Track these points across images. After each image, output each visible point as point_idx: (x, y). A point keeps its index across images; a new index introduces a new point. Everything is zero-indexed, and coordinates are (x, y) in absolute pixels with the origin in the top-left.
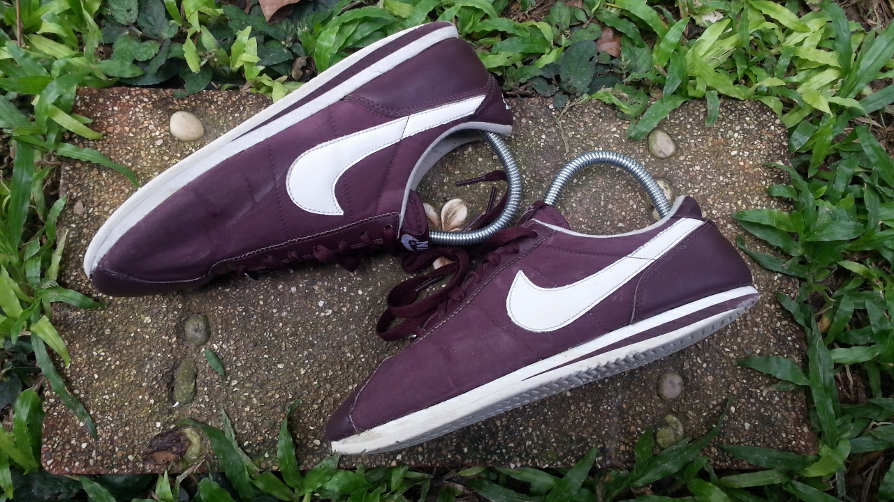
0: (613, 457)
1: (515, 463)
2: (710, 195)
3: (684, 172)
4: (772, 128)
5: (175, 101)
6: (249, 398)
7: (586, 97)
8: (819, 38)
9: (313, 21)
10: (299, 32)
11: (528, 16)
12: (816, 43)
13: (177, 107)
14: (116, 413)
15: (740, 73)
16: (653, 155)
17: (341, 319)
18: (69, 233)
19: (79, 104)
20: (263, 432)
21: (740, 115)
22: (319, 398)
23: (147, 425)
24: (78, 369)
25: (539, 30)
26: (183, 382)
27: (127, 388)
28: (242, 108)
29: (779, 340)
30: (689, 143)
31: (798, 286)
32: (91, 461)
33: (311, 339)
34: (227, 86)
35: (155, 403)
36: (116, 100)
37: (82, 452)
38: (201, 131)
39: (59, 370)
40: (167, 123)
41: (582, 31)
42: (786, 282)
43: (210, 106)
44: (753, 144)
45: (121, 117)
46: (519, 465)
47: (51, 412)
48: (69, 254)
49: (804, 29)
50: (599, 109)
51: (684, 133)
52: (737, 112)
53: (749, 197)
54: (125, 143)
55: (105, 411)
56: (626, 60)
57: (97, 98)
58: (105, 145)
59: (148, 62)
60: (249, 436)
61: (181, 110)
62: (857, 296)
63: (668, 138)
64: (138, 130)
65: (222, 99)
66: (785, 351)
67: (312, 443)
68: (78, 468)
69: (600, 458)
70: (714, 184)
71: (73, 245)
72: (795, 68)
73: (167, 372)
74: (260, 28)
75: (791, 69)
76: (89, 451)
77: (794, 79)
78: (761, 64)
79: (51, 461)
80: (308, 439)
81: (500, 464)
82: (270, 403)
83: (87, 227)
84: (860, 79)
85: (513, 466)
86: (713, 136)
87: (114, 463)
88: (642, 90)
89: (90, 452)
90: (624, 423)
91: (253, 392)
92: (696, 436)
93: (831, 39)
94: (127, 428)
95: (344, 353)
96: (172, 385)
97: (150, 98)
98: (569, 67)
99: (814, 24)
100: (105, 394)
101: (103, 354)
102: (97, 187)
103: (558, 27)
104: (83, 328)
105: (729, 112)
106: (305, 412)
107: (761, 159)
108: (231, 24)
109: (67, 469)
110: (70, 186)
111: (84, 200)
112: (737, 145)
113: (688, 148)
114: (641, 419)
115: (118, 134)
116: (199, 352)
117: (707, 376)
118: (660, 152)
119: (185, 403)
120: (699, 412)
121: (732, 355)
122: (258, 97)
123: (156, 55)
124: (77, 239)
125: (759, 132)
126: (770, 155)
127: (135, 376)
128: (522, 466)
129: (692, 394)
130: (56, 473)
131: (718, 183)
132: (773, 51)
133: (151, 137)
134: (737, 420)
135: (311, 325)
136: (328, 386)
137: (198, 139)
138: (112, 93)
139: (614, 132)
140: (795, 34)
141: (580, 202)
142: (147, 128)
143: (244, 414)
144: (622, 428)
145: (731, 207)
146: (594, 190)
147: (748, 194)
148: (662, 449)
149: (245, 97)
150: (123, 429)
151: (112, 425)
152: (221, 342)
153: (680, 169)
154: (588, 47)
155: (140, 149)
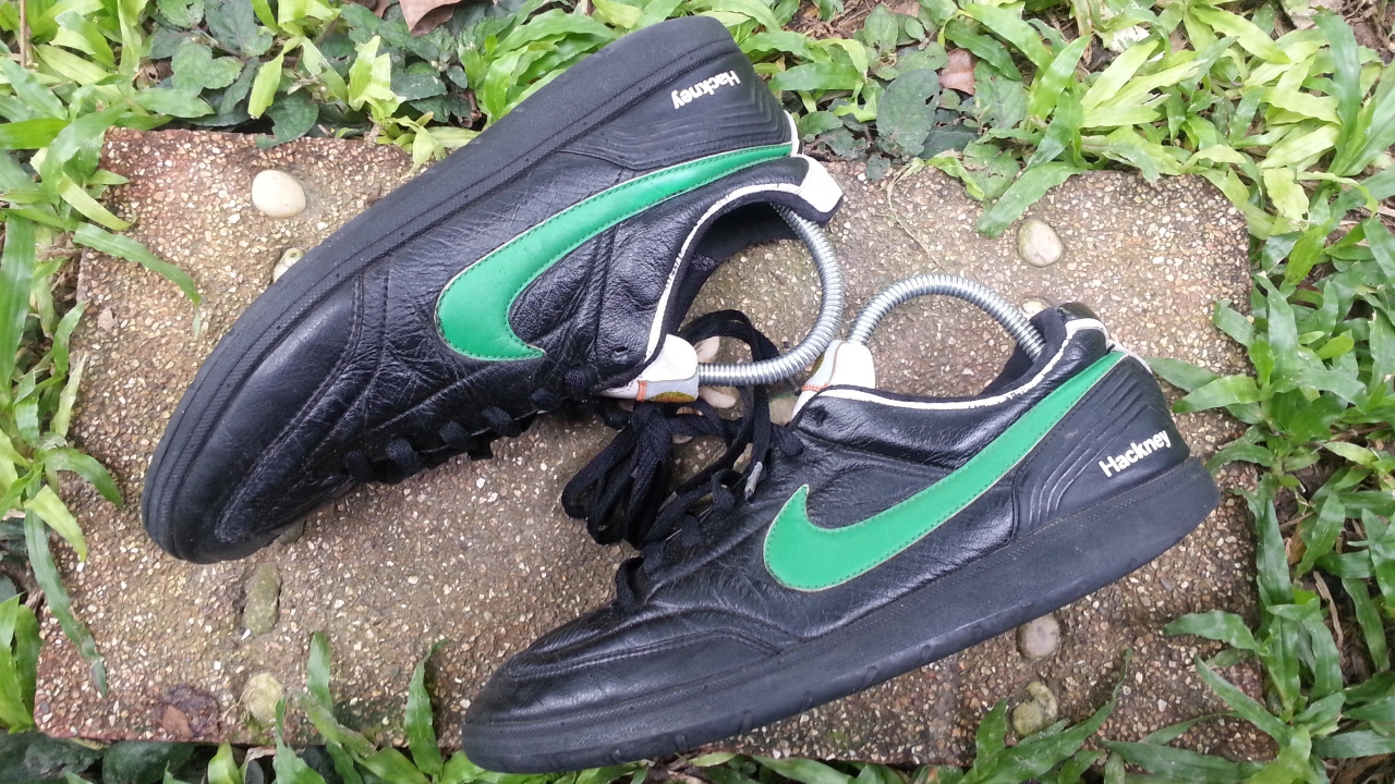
0: (941, 747)
1: (781, 750)
2: (1116, 327)
3: (1075, 290)
4: (1223, 221)
5: (262, 154)
6: (361, 628)
7: (916, 163)
8: (1304, 74)
9: (484, 32)
10: (461, 51)
11: (831, 29)
12: (1300, 82)
13: (264, 164)
14: (153, 644)
15: (1173, 128)
16: (1025, 261)
17: (513, 509)
18: (89, 358)
19: (111, 155)
20: (382, 684)
21: (1170, 198)
22: (472, 634)
23: (199, 665)
24: (95, 574)
25: (845, 53)
26: (259, 600)
27: (170, 606)
28: (366, 167)
29: (1221, 567)
30: (1085, 243)
31: (1255, 481)
32: (112, 719)
33: (462, 538)
34: (344, 131)
35: (213, 632)
36: (169, 150)
37: (98, 705)
38: (301, 202)
39: (65, 576)
40: (247, 188)
41: (916, 54)
42: (1236, 473)
43: (316, 163)
44: (1190, 246)
45: (177, 177)
46: (787, 753)
47: (51, 639)
48: (88, 391)
49: (1281, 59)
50: (940, 183)
51: (1077, 225)
52: (1165, 194)
53: (1180, 333)
54: (181, 218)
55: (136, 641)
56: (983, 104)
57: (141, 146)
58: (151, 220)
59: (222, 91)
60: (360, 691)
61: (271, 167)
62: (1353, 498)
63: (1051, 233)
64: (202, 198)
65: (335, 151)
66: (1229, 586)
67: (458, 704)
68: (91, 730)
69: (919, 748)
70: (1124, 310)
71: (95, 377)
72: (1264, 121)
73: (234, 583)
74: (398, 40)
75: (1258, 122)
76: (109, 703)
77: (1263, 140)
78: (1208, 114)
79: (50, 715)
80: (452, 699)
81: (757, 750)
82: (393, 639)
83: (117, 350)
84: (1371, 142)
85: (777, 754)
86: (1125, 232)
87: (147, 723)
88: (1009, 153)
89: (111, 704)
90: (960, 692)
91: (368, 620)
92: (1077, 719)
93: (1325, 75)
94: (169, 669)
95: (513, 563)
96: (242, 604)
97: (223, 148)
98: (892, 113)
99: (1297, 51)
100: (136, 614)
101: (136, 550)
102: (135, 287)
103: (877, 47)
104: (106, 509)
105: (1153, 193)
106: (449, 655)
107: (1203, 271)
108: (352, 35)
109: (73, 729)
110: (94, 283)
111: (114, 307)
112: (1163, 248)
113: (1083, 251)
114: (988, 686)
115: (171, 204)
116: (286, 552)
117: (1099, 621)
118: (1037, 255)
119: (261, 634)
120: (1084, 680)
121: (1141, 589)
122: (392, 150)
123: (235, 81)
124: (102, 369)
125: (1201, 228)
126: (1217, 265)
127: (184, 587)
128: (792, 755)
129: (1074, 651)
130: (57, 735)
131: (1130, 309)
132: (1230, 94)
133: (222, 210)
134: (1145, 695)
135: (463, 516)
136: (487, 615)
137: (296, 215)
138: (164, 139)
139: (962, 222)
140: (1264, 66)
141: (902, 333)
142: (216, 194)
143: (353, 655)
144: (956, 701)
145: (1150, 348)
146: (926, 314)
147: (1179, 328)
148: (1021, 738)
149: (372, 150)
150: (162, 670)
151: (146, 663)
152: (320, 539)
153: (1068, 283)
154: (925, 80)
155: (203, 229)
